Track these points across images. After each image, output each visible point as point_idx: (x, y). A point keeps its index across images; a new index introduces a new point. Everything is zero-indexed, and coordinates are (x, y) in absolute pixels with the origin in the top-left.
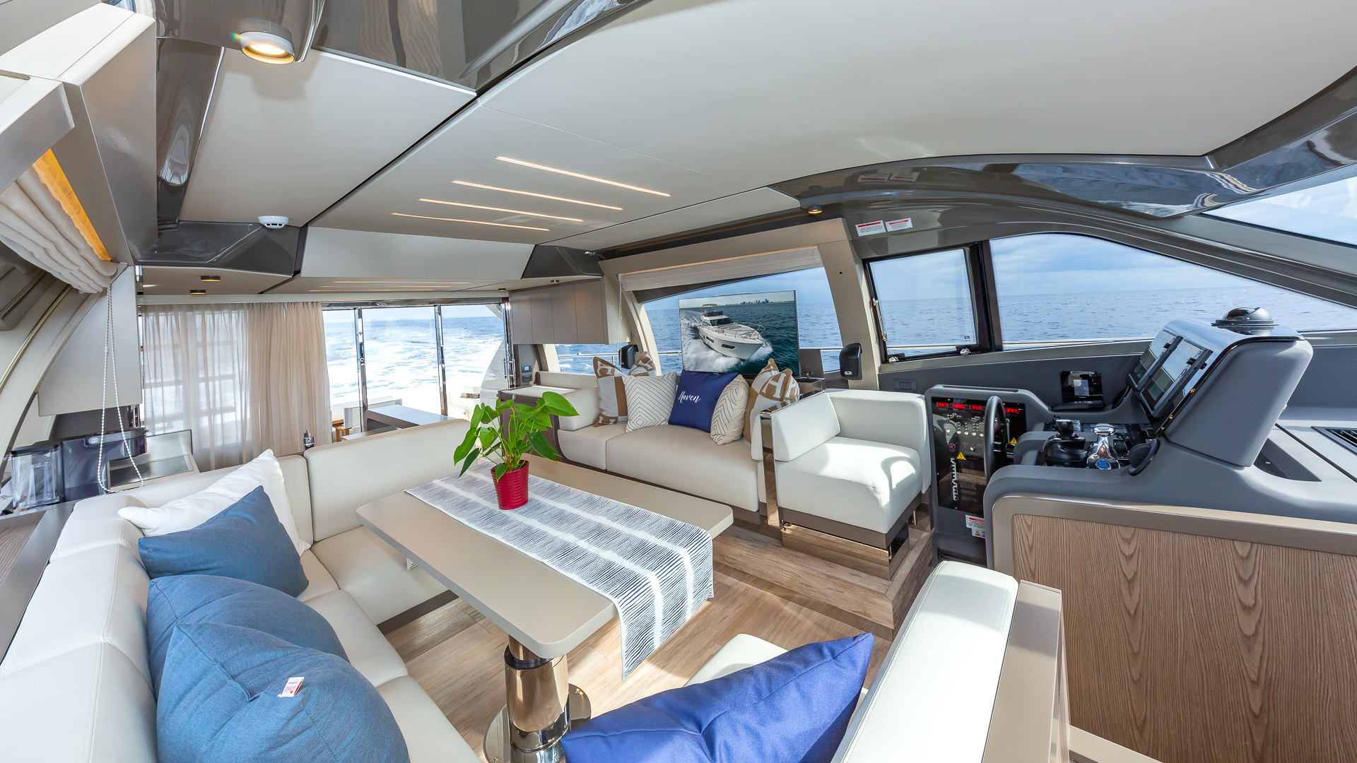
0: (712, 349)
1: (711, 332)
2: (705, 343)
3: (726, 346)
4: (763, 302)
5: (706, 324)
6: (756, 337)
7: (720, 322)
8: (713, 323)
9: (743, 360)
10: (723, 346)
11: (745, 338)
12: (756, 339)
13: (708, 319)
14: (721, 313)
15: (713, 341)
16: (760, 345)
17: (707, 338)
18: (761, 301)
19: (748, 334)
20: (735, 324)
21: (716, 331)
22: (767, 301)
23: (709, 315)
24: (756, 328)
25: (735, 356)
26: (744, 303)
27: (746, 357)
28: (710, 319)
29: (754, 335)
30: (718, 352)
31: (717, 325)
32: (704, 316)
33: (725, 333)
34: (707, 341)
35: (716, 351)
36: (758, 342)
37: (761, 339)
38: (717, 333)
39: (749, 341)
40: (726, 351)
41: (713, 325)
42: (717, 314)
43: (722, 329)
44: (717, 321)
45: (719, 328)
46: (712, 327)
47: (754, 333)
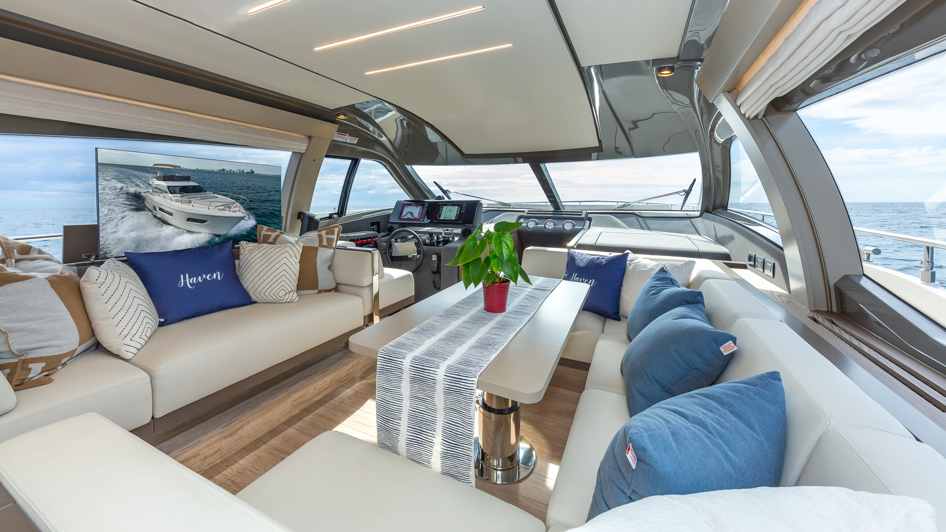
0: (169, 224)
1: (171, 203)
2: (155, 217)
3: (195, 220)
4: (248, 173)
6: (237, 209)
7: (184, 190)
8: (172, 190)
9: (219, 236)
10: (189, 220)
11: (222, 210)
12: (238, 210)
13: (164, 184)
14: (187, 179)
15: (171, 214)
16: (242, 218)
17: (161, 209)
18: (245, 171)
19: (228, 206)
20: (209, 194)
21: (177, 201)
22: (252, 172)
23: (165, 179)
24: (237, 199)
25: (207, 231)
26: (223, 170)
27: (222, 232)
28: (167, 184)
29: (235, 207)
30: (178, 228)
31: (179, 193)
32: (154, 179)
33: (192, 204)
34: (160, 214)
35: (176, 227)
36: (239, 214)
37: (242, 211)
38: (179, 204)
39: (227, 213)
40: (193, 226)
41: (171, 193)
42: (182, 179)
43: (188, 198)
44: (179, 188)
45: (182, 197)
46: (171, 195)
47: (234, 205)
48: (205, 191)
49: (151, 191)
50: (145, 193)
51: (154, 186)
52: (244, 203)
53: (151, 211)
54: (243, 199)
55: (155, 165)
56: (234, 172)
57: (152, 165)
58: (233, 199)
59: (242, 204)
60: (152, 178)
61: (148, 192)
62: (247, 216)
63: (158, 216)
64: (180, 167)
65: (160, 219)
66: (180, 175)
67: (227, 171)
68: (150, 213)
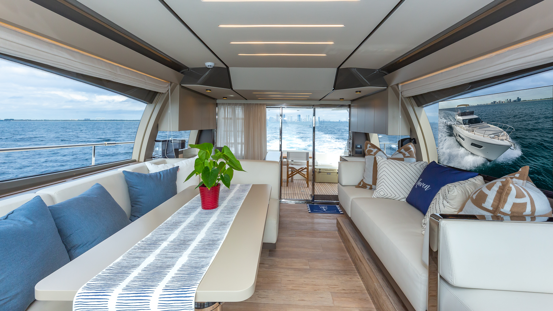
0: (462, 146)
1: (463, 131)
2: (457, 141)
3: (476, 145)
4: (515, 101)
5: (459, 123)
6: (504, 138)
7: (471, 122)
8: (465, 122)
9: (490, 161)
10: (473, 144)
11: (493, 138)
12: (505, 140)
13: (460, 118)
14: (472, 113)
15: (463, 139)
16: (508, 147)
17: (459, 136)
18: (512, 100)
19: (497, 135)
20: (485, 124)
21: (467, 130)
22: (519, 100)
23: (462, 114)
24: (504, 128)
25: (483, 156)
26: (495, 102)
27: (492, 158)
28: (462, 118)
29: (503, 136)
30: (467, 150)
31: (468, 124)
32: (457, 116)
33: (474, 132)
34: (459, 139)
35: (465, 149)
36: (506, 143)
37: (509, 140)
38: (467, 132)
39: (496, 141)
40: (474, 150)
41: (464, 124)
42: (469, 114)
43: (472, 128)
44: (468, 120)
45: (469, 127)
46: (464, 126)
47: (502, 134)
48: (482, 122)
49: (456, 123)
50: (453, 125)
51: (457, 120)
52: (510, 132)
53: (455, 136)
54: (510, 128)
55: (458, 106)
56: (502, 102)
57: (456, 107)
58: (501, 128)
59: (508, 132)
60: (456, 115)
61: (454, 124)
62: (513, 145)
63: (458, 140)
64: (469, 105)
65: (458, 142)
66: (468, 111)
67: (497, 103)
68: (455, 138)
